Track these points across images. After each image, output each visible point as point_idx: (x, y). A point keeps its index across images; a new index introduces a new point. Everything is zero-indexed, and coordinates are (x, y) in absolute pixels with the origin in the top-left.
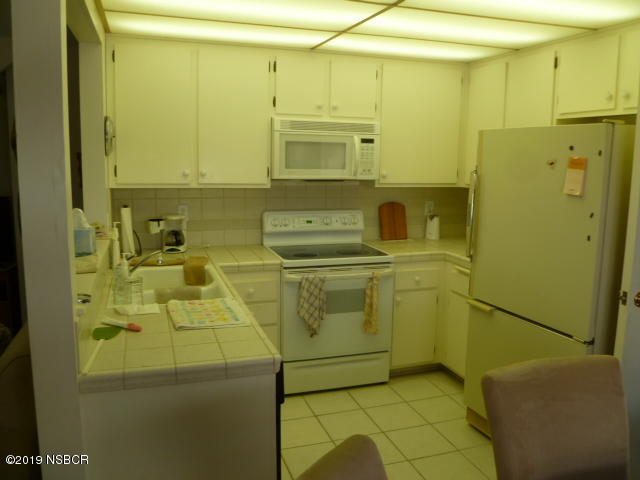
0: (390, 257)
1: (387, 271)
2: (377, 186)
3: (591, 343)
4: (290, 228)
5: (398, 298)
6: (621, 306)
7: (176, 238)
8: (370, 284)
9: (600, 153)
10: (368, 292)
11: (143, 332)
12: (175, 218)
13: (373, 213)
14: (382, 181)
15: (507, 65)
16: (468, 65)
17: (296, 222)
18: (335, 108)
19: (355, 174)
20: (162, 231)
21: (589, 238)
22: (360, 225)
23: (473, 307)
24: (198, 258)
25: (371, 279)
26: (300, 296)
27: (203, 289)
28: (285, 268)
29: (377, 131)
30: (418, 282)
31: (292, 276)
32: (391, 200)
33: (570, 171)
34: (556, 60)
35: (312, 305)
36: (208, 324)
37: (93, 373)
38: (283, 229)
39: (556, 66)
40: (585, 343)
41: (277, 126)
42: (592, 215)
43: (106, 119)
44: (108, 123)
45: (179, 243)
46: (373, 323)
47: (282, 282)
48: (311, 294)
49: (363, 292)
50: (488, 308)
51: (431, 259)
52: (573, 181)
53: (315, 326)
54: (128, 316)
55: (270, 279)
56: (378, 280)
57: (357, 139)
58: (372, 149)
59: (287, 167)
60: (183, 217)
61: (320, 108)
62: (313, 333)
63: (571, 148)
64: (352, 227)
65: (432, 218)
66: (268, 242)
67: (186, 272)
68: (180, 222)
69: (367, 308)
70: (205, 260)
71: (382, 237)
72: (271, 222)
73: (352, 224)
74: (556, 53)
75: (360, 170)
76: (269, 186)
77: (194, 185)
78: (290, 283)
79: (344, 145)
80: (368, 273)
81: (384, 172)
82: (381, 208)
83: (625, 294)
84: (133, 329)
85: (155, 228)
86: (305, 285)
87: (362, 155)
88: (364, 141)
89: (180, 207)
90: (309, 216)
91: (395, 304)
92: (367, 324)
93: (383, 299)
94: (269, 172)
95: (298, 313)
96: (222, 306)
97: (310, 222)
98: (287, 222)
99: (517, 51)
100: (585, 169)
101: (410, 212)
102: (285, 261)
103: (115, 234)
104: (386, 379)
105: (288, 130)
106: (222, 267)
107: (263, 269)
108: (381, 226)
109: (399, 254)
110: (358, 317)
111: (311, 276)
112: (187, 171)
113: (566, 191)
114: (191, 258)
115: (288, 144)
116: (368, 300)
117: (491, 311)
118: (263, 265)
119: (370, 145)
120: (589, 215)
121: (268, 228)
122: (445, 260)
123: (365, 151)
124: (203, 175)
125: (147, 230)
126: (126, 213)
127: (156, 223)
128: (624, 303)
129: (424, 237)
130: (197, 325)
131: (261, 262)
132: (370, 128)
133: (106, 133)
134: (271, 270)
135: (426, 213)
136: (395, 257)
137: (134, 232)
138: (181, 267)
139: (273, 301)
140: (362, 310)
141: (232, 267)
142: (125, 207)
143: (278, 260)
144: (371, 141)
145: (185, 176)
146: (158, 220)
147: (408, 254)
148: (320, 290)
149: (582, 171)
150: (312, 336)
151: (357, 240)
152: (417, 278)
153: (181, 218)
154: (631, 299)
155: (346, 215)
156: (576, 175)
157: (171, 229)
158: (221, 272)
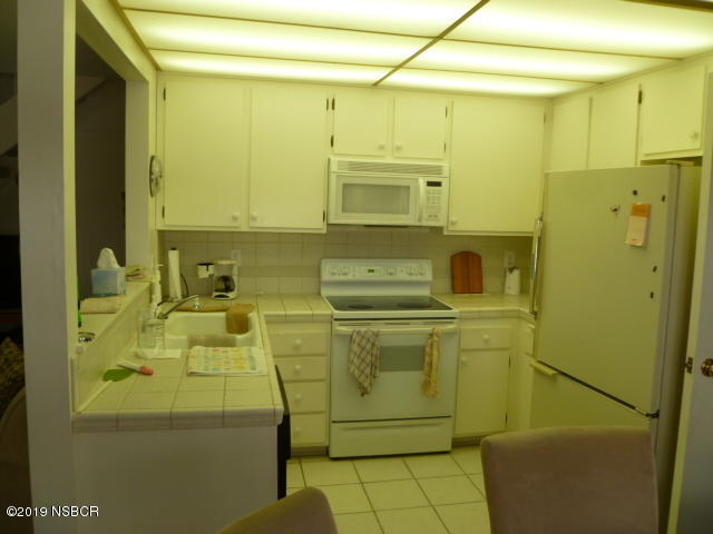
0: (455, 311)
1: (450, 327)
2: (445, 233)
3: (656, 415)
4: (350, 277)
5: (464, 358)
6: (687, 375)
7: (226, 284)
8: (430, 341)
9: (663, 199)
10: (428, 349)
11: (154, 375)
12: (224, 262)
13: (445, 263)
14: (451, 228)
15: (591, 100)
16: (551, 101)
17: (357, 270)
18: (399, 148)
19: (420, 220)
20: (211, 276)
21: (652, 296)
22: (429, 276)
23: (537, 371)
24: (245, 305)
25: (431, 335)
26: (350, 350)
27: (239, 337)
28: (336, 320)
29: (446, 173)
30: (486, 341)
31: (344, 329)
32: (466, 249)
33: (633, 218)
34: (640, 94)
35: (363, 360)
36: (223, 371)
37: (87, 412)
38: (343, 278)
39: (640, 101)
40: (647, 415)
41: (334, 168)
42: (655, 269)
43: (152, 158)
44: (154, 162)
45: (228, 289)
46: (433, 384)
47: (333, 335)
48: (363, 349)
49: (423, 349)
50: (551, 372)
51: (503, 316)
52: (635, 230)
53: (366, 385)
54: (146, 359)
55: (319, 330)
56: (438, 337)
57: (422, 182)
58: (439, 193)
59: (344, 211)
60: (233, 262)
61: (382, 147)
62: (364, 392)
63: (635, 193)
64: (419, 278)
65: (511, 270)
66: (325, 292)
67: (228, 319)
68: (231, 266)
69: (426, 368)
70: (251, 308)
71: (454, 291)
72: (329, 270)
73: (420, 275)
74: (640, 85)
75: (425, 215)
76: (324, 231)
77: (244, 228)
78: (342, 336)
79: (408, 188)
80: (428, 329)
81: (453, 218)
82: (453, 258)
83: (691, 359)
84: (145, 372)
85: (203, 273)
86: (357, 339)
87: (428, 199)
88: (430, 184)
89: (233, 252)
90: (372, 264)
91: (460, 365)
92: (426, 385)
93: (445, 358)
94: (325, 216)
95: (349, 369)
96: (245, 355)
97: (373, 271)
98: (346, 271)
99: (601, 84)
100: (648, 216)
101: (487, 264)
102: (337, 312)
103: (157, 277)
104: (449, 448)
105: (346, 172)
106: (266, 316)
107: (312, 319)
108: (453, 278)
109: (466, 309)
110: (415, 377)
111: (363, 329)
112: (237, 214)
113: (628, 242)
114: (238, 305)
115: (345, 186)
116: (427, 359)
117: (554, 375)
118: (313, 315)
119: (437, 188)
120: (652, 268)
121: (326, 276)
122: (519, 318)
123: (431, 195)
124: (254, 219)
125: (196, 274)
126: (174, 256)
127: (205, 267)
128: (690, 370)
129: (503, 291)
130: (210, 372)
131: (310, 312)
132: (438, 170)
133: (151, 173)
134: (322, 322)
135: (506, 265)
136: (461, 312)
137: (182, 276)
138: (223, 314)
139: (322, 355)
140: (422, 369)
141: (278, 316)
142: (174, 249)
143: (329, 310)
144: (438, 184)
145: (235, 219)
146: (207, 265)
147: (476, 309)
148: (373, 345)
149: (645, 219)
150: (363, 395)
151: (425, 292)
152: (486, 337)
153: (232, 263)
154: (697, 365)
155: (414, 265)
156: (639, 223)
157: (222, 274)
158: (263, 321)
